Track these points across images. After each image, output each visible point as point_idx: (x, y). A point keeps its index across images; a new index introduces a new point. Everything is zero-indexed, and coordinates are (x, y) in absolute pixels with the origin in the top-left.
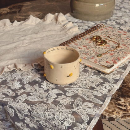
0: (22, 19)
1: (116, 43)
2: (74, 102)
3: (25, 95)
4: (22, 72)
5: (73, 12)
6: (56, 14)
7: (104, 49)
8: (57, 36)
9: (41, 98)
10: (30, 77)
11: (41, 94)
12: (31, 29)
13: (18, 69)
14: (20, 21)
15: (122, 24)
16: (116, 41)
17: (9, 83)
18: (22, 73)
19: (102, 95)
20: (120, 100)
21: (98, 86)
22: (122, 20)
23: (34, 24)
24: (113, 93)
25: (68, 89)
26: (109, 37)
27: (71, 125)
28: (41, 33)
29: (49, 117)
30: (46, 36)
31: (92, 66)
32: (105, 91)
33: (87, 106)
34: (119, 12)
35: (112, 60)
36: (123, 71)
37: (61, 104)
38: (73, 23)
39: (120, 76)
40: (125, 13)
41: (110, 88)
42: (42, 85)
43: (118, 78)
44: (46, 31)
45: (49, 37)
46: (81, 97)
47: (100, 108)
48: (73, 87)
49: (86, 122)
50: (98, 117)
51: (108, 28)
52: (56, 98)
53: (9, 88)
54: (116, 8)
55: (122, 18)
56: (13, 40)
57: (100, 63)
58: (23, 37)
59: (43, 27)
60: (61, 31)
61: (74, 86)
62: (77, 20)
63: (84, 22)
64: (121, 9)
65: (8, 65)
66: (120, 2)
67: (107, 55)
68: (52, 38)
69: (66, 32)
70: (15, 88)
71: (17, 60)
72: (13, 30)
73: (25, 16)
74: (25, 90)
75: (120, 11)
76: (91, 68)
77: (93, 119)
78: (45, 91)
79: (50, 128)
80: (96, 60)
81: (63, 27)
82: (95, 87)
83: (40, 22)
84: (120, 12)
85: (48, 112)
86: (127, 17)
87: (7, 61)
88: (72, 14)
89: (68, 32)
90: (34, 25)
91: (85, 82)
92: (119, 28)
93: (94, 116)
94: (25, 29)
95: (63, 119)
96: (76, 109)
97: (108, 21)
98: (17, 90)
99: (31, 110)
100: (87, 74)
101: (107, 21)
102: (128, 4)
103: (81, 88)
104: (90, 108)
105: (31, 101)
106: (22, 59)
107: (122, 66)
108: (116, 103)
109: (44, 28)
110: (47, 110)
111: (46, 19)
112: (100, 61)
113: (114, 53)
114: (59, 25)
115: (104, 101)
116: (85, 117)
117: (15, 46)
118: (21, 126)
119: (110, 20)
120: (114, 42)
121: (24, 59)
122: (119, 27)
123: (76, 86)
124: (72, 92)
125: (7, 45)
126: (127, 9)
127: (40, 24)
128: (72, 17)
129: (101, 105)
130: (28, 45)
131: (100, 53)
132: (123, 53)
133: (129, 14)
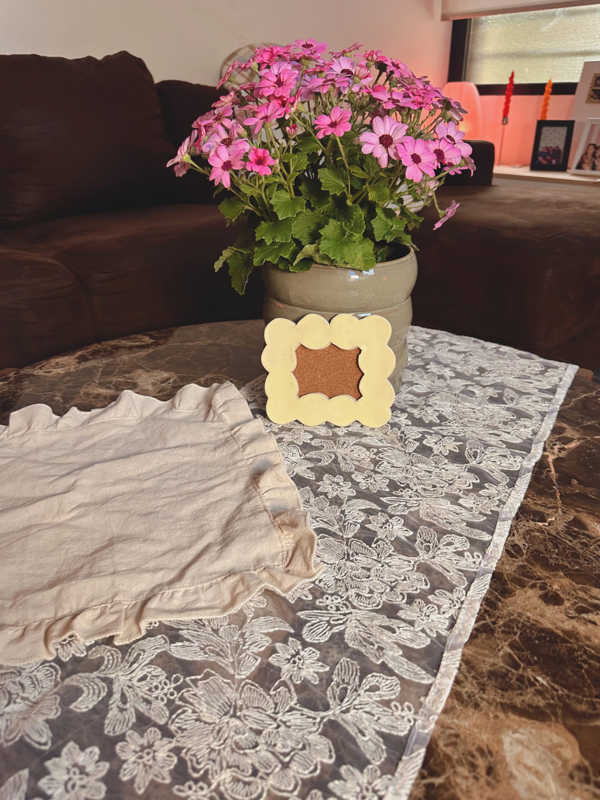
8: (196, 473)
12: (116, 441)
14: (90, 409)
22: (430, 410)
34: (422, 377)
36: (424, 678)
39: (411, 715)
40: (441, 380)
43: (403, 730)
44: (164, 448)
54: (410, 360)
55: (431, 400)
64: (428, 367)
66: (423, 340)
68: (175, 483)
69: (233, 454)
75: (424, 372)
81: (228, 434)
84: (425, 376)
86: (447, 398)
89: (238, 457)
91: (250, 758)
94: (95, 440)
100: (270, 698)
102: (450, 348)
109: (162, 436)
111: (178, 400)
126: (446, 366)
127: (155, 418)
133: (451, 382)
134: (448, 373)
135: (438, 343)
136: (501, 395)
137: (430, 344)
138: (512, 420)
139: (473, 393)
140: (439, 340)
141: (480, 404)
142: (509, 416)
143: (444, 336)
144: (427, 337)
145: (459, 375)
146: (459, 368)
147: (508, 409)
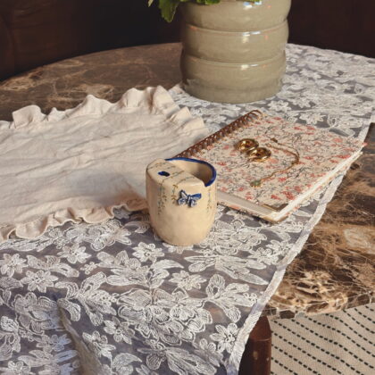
0: (69, 103)
1: (292, 153)
2: (207, 283)
3: (100, 275)
4: (87, 227)
5: (187, 83)
6: (149, 89)
7: (265, 169)
8: (155, 142)
9: (137, 279)
10: (105, 235)
11: (134, 270)
12: (92, 127)
13: (76, 220)
14: (63, 110)
15: (305, 108)
16: (291, 150)
17: (61, 250)
18: (88, 230)
19: (265, 267)
20: (303, 276)
21: (255, 248)
22: (303, 99)
23: (97, 114)
24: (289, 263)
25: (191, 257)
26: (276, 141)
27: (204, 330)
28: (117, 136)
29: (158, 316)
30: (131, 143)
31: (241, 207)
32: (271, 259)
33: (235, 292)
34: (297, 80)
35: (284, 193)
36: (307, 215)
37: (180, 290)
38: (190, 108)
39: (302, 226)
40: (311, 81)
41: (281, 253)
42: (134, 251)
43: (298, 231)
44: (128, 131)
45: (137, 144)
46: (221, 273)
47: (262, 293)
48: (202, 254)
49: (236, 321)
50: (259, 310)
51: (272, 120)
52: (167, 278)
53: (64, 260)
54: (288, 68)
55: (304, 94)
56: (55, 155)
57: (259, 198)
58: (76, 146)
59: (121, 122)
60: (163, 130)
61: (205, 252)
62: (198, 102)
63: (215, 107)
64: (301, 72)
65: (54, 213)
66: (296, 54)
67: (271, 181)
68: (144, 148)
69: (176, 131)
70: (77, 262)
71: (72, 201)
72: (50, 131)
73: (73, 95)
74: (99, 265)
75: (298, 76)
76: (239, 212)
77: (250, 316)
78: (143, 264)
79: (160, 340)
80: (249, 193)
81: (168, 121)
82: (251, 251)
83: (110, 109)
84: (300, 78)
85: (155, 307)
86: (315, 92)
87: (50, 204)
88: (186, 87)
89: (179, 132)
90: (98, 116)
91: (227, 242)
92: (296, 119)
93: (251, 309)
94: (78, 127)
95: (186, 318)
96: (213, 298)
97: (272, 102)
98: (83, 265)
99: (118, 303)
100: (231, 226)
101: (269, 102)
102: (317, 58)
103: (219, 254)
104: (241, 294)
105: (115, 287)
106: (83, 198)
107: (306, 204)
108: (296, 281)
109: (123, 124)
110: (152, 302)
111: (124, 101)
112: (258, 196)
113: (288, 177)
114: (159, 116)
115: (269, 280)
116: (232, 313)
117: (62, 168)
118: (97, 341)
119: (277, 100)
120: (286, 151)
121: (87, 198)
122: (298, 117)
123: (210, 252)
124: (201, 265)
125: (44, 166)
126: (314, 71)
127: (113, 113)
128: (187, 95)
129: (265, 288)
130: (92, 165)
131: (258, 178)
132: (308, 176)
133: (319, 82)
134: (316, 76)
135: (308, 55)
136: (353, 88)
137: (301, 56)
138: (359, 103)
139: (334, 88)
140: (308, 53)
141: (338, 94)
142: (358, 100)
143: (312, 50)
144: (299, 51)
145: (324, 77)
146: (324, 72)
147: (357, 97)
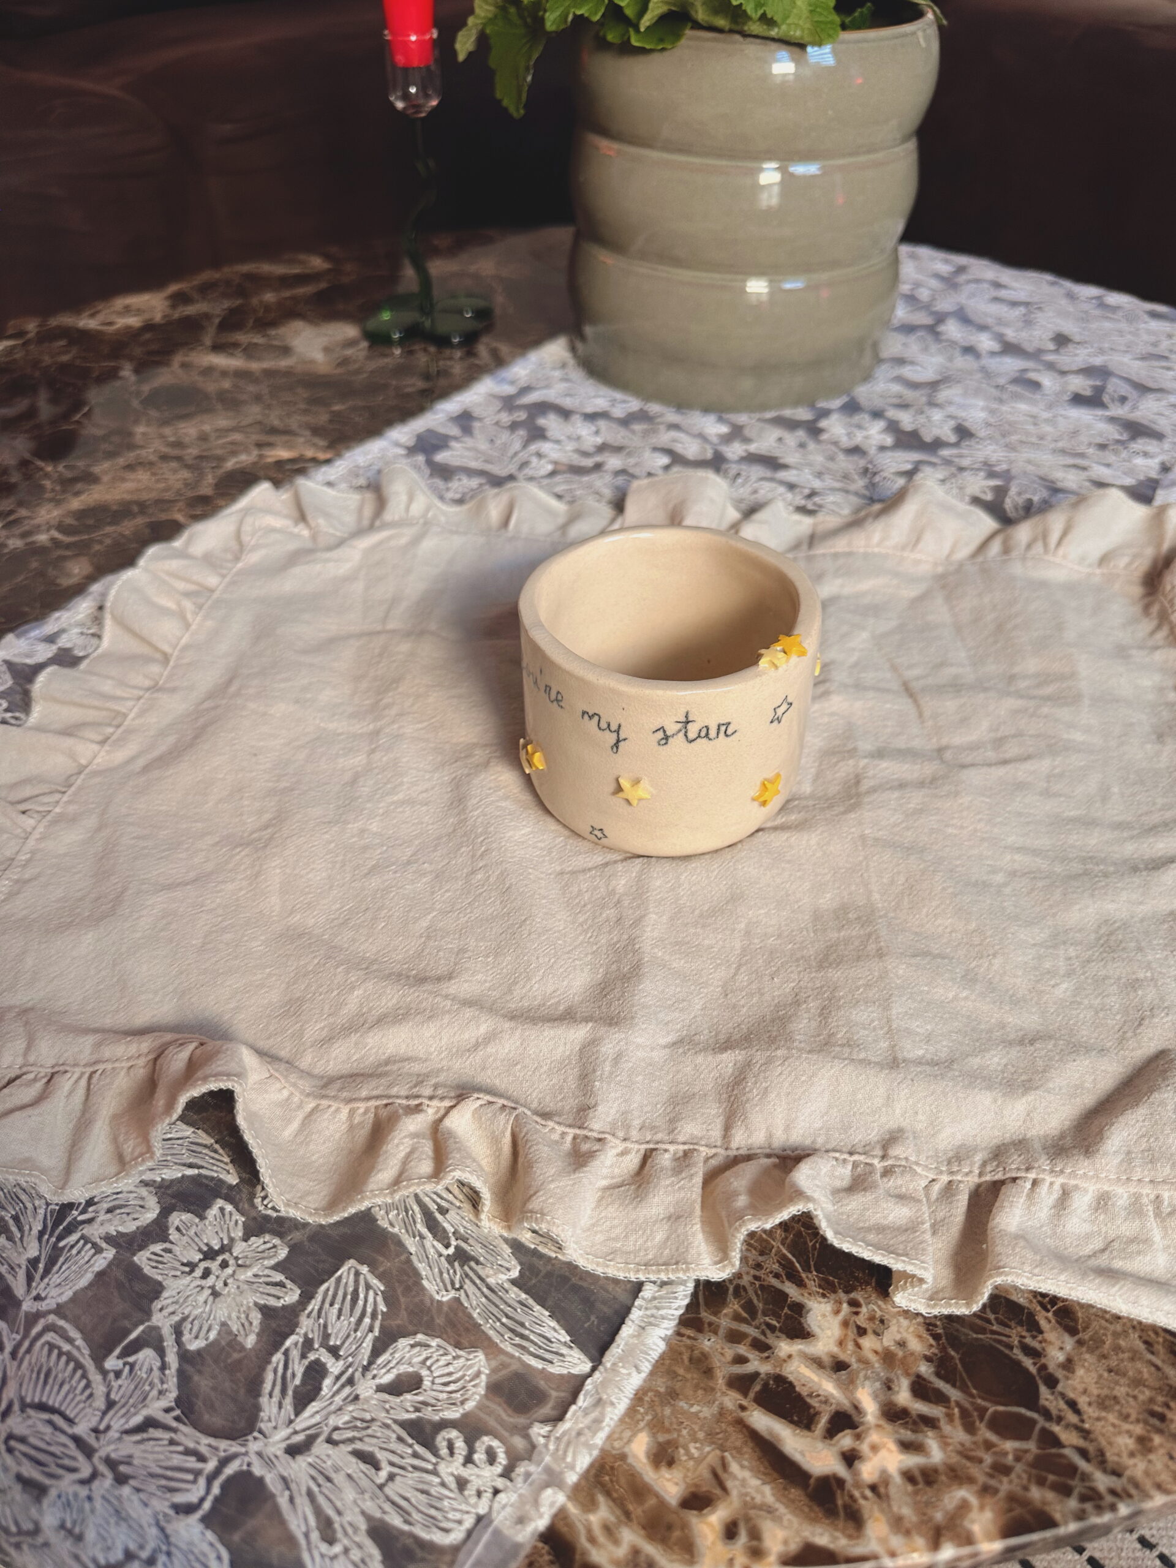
2: (289, 1321)
5: (582, 337)
15: (937, 444)
22: (937, 415)
34: (925, 349)
37: (153, 1340)
40: (969, 358)
52: (138, 1240)
54: (901, 313)
55: (943, 395)
63: (652, 418)
64: (941, 328)
66: (937, 276)
75: (929, 338)
84: (934, 347)
86: (977, 392)
88: (580, 346)
96: (277, 1440)
97: (834, 417)
101: (825, 413)
102: (992, 293)
108: (755, 1364)
115: (601, 1344)
119: (851, 409)
126: (983, 328)
128: (577, 374)
129: (563, 1400)
133: (993, 363)
134: (986, 342)
135: (969, 282)
136: (1099, 391)
137: (950, 282)
138: (1118, 442)
139: (1038, 385)
140: (970, 277)
141: (1050, 406)
142: (1113, 432)
143: (984, 269)
144: (946, 269)
145: (1010, 348)
146: (1011, 334)
147: (1112, 420)
